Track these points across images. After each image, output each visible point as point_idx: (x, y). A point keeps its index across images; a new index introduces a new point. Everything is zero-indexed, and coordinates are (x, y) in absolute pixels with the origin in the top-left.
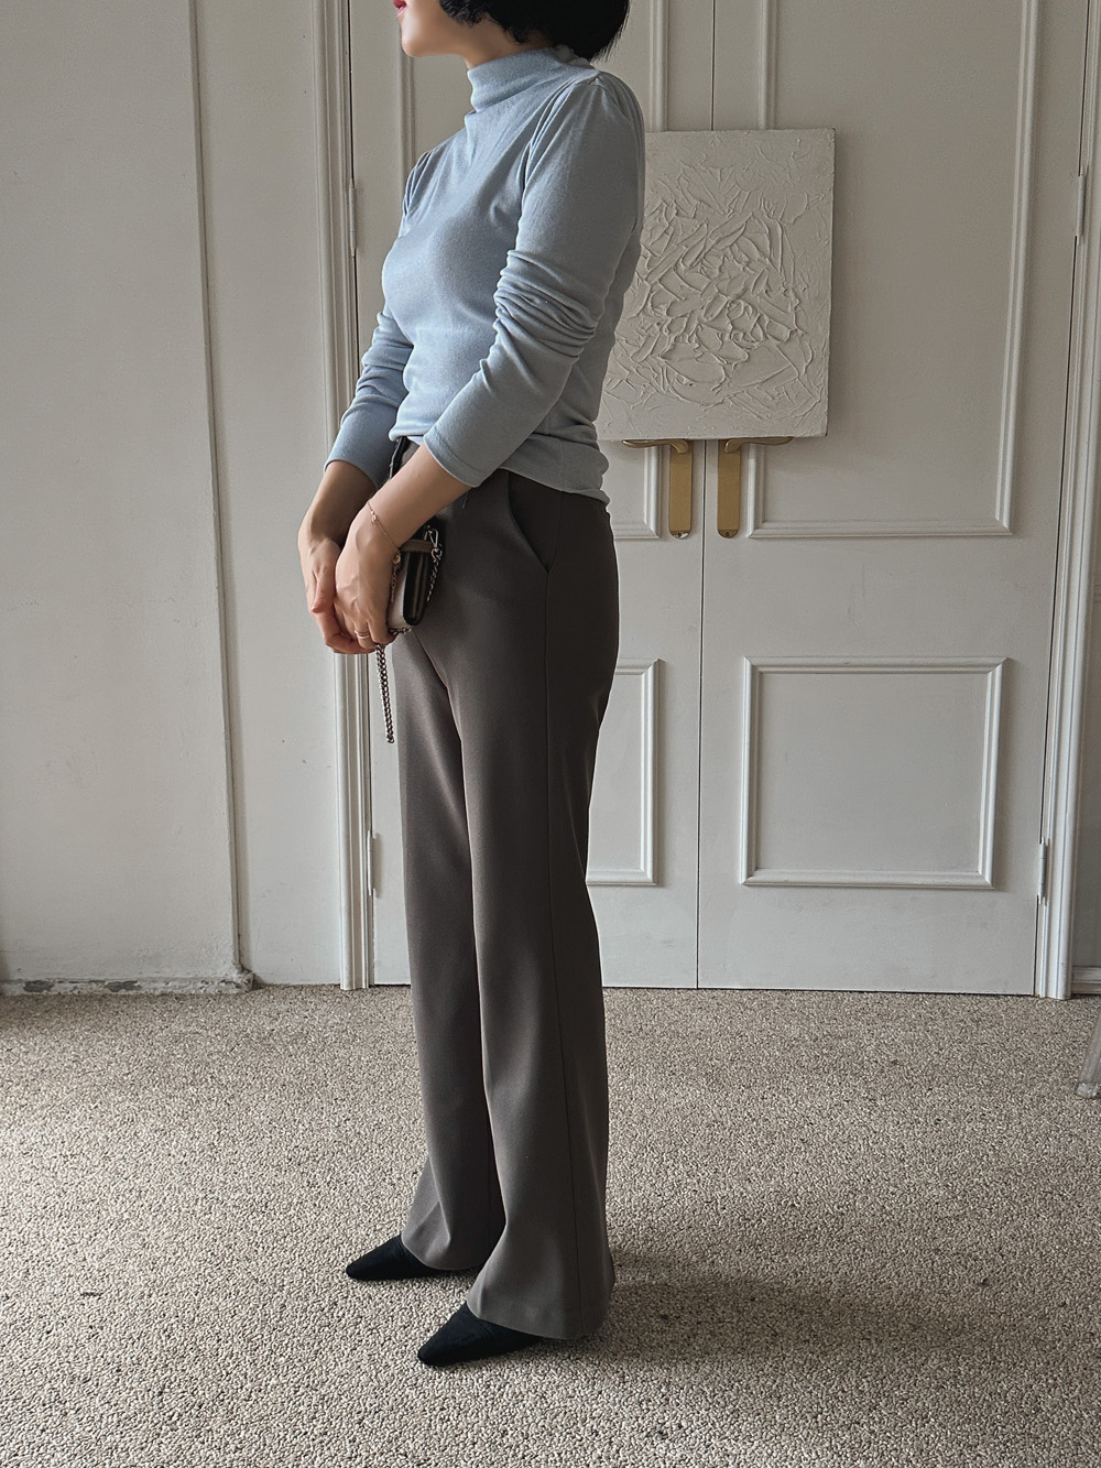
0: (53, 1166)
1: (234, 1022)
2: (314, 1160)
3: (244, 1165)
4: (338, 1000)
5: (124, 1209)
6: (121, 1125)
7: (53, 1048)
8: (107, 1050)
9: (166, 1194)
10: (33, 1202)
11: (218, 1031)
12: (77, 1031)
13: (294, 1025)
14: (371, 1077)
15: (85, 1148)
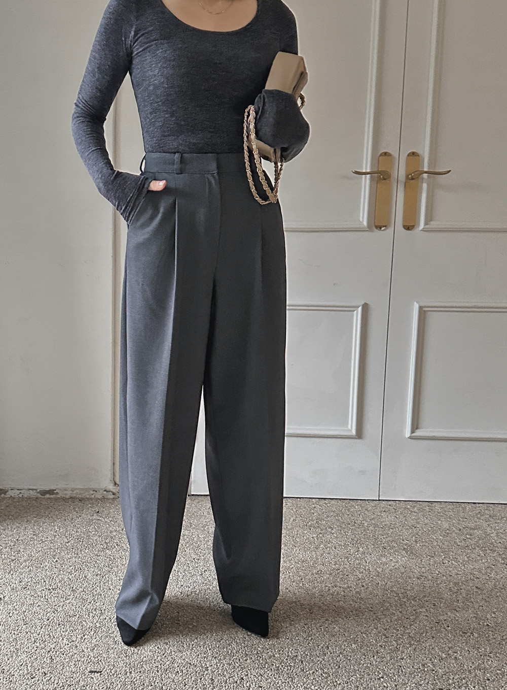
5: (95, 621)
6: (75, 572)
15: (59, 585)
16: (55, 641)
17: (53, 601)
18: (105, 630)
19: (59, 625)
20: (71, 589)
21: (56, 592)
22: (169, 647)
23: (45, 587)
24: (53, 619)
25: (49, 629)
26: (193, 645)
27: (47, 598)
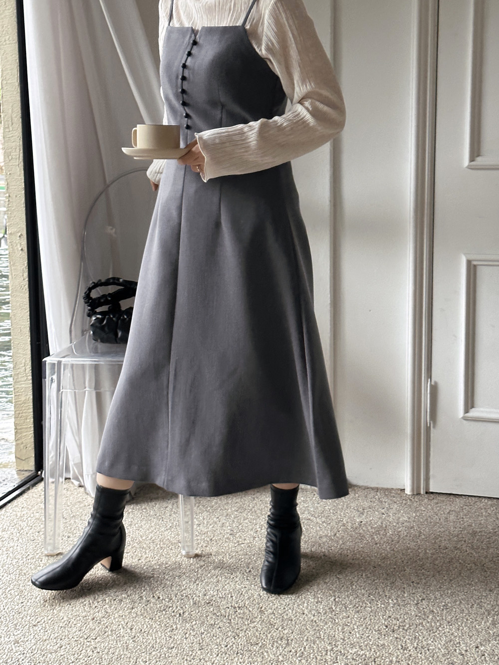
0: (227, 614)
1: (333, 513)
2: (403, 629)
3: (355, 627)
4: (404, 502)
5: (278, 653)
7: (216, 523)
8: (251, 527)
9: (305, 644)
10: (218, 641)
11: (324, 519)
12: (229, 510)
13: (376, 519)
14: (436, 567)
15: (247, 603)
17: (236, 623)
19: (237, 654)
20: (259, 610)
21: (242, 612)
23: (230, 605)
24: (232, 646)
27: (230, 618)
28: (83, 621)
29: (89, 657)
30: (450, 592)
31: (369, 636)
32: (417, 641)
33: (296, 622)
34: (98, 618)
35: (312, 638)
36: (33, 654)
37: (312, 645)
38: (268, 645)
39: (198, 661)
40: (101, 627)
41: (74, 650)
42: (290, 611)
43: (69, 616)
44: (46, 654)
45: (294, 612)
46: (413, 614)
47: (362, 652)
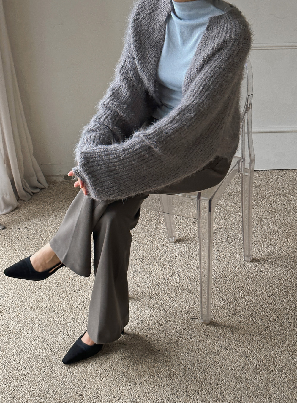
16: (162, 298)
17: (146, 268)
18: (187, 288)
19: (158, 286)
20: (153, 258)
21: (145, 260)
22: (229, 299)
23: (136, 257)
24: (153, 281)
25: (154, 289)
26: (242, 295)
27: (141, 265)
28: (65, 281)
29: (84, 302)
30: (238, 231)
31: (215, 264)
32: (238, 262)
33: (176, 262)
34: (72, 278)
35: (189, 270)
36: (52, 306)
37: (192, 274)
38: (170, 278)
39: (141, 294)
40: (77, 283)
41: (72, 299)
42: (168, 256)
43: (55, 279)
44: (59, 305)
45: (171, 256)
46: (228, 247)
47: (217, 273)
